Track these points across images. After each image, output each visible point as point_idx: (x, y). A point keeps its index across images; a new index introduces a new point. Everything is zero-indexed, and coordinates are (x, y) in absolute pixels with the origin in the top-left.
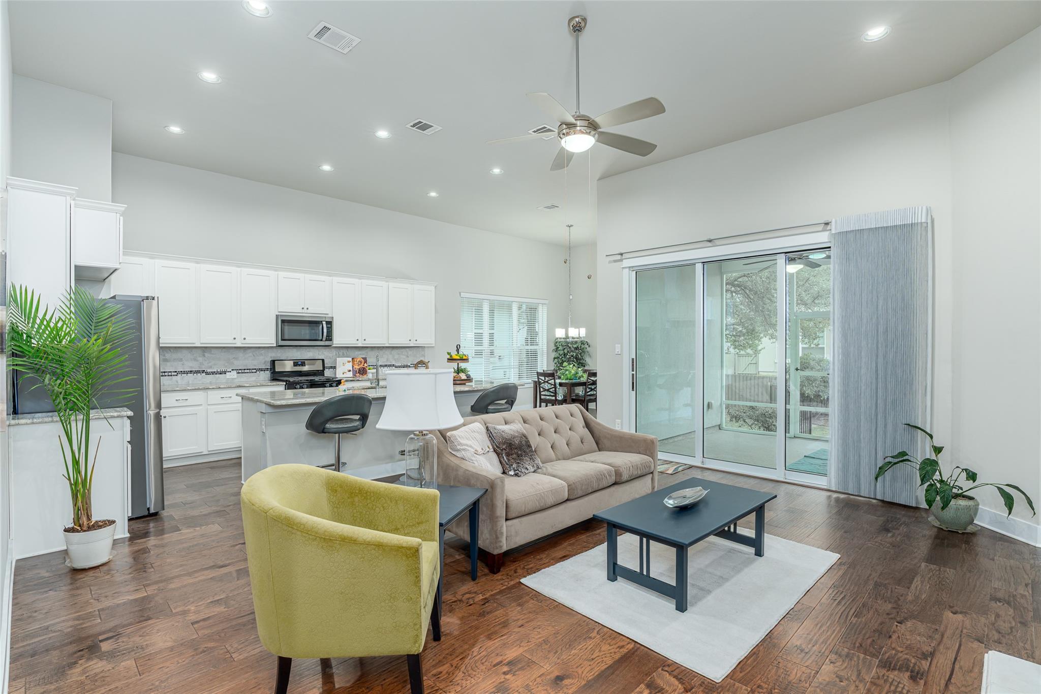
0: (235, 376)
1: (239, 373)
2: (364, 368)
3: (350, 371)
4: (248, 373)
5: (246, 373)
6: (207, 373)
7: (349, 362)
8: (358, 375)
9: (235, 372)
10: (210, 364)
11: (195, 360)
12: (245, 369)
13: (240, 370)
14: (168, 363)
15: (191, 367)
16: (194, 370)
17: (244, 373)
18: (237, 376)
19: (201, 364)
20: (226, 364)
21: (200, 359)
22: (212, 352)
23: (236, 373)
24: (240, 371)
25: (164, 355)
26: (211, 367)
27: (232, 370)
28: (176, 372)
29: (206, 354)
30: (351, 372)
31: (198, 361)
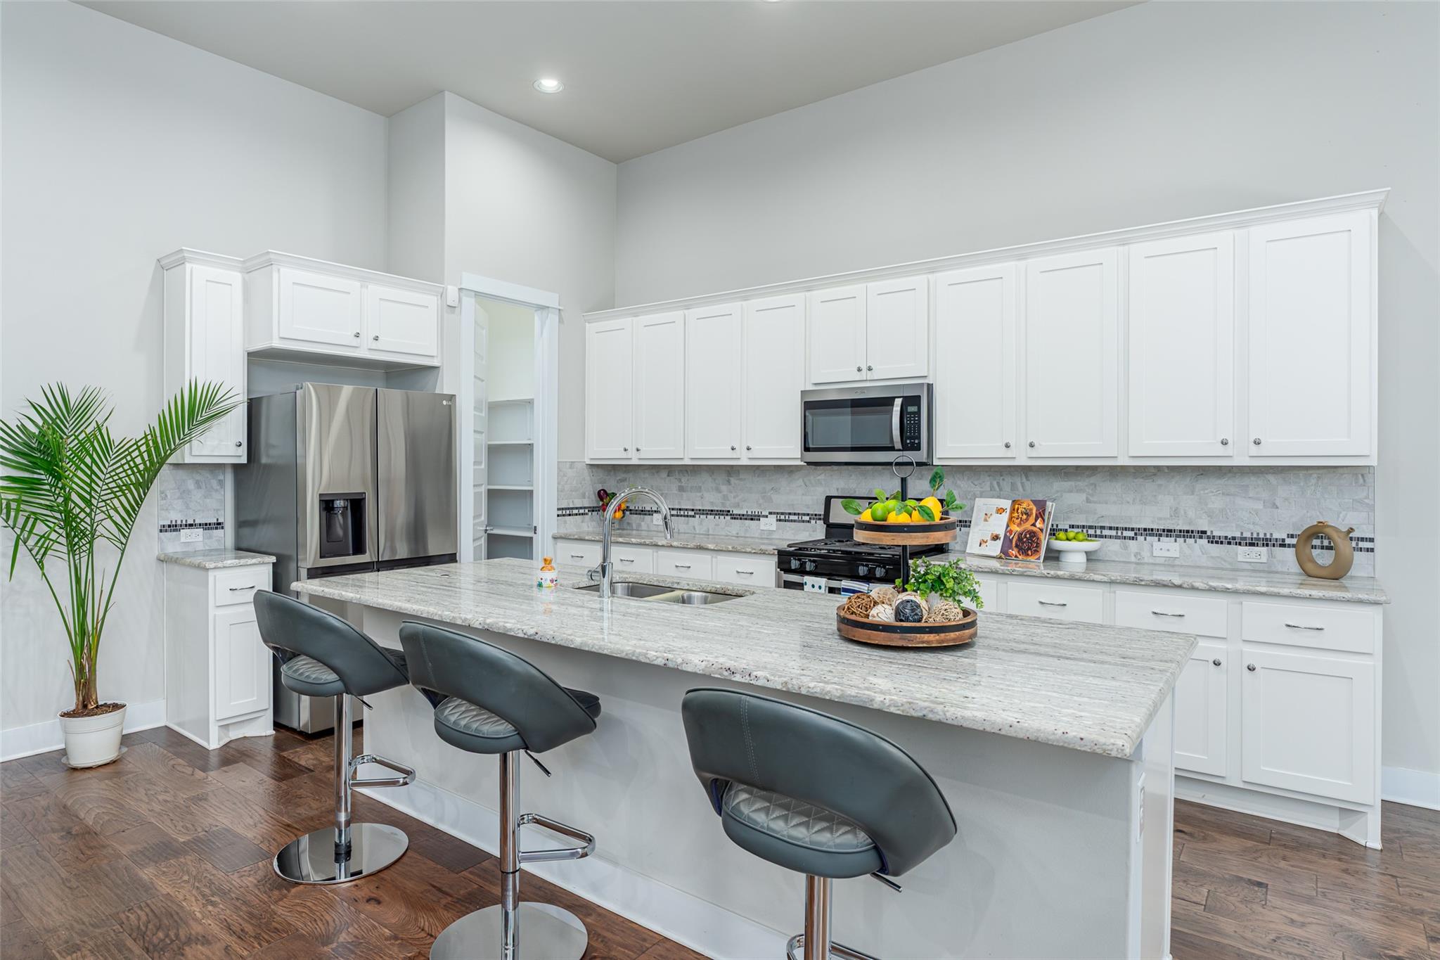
0: (774, 528)
1: (780, 520)
2: (1033, 534)
3: (996, 538)
4: (795, 521)
5: (792, 521)
6: (734, 517)
7: (1000, 511)
8: (1014, 552)
9: (773, 518)
10: (737, 500)
11: (718, 490)
12: (790, 514)
13: (782, 514)
14: (684, 493)
15: (712, 503)
16: (716, 509)
17: (788, 521)
18: (778, 528)
19: (725, 498)
20: (761, 501)
21: (724, 488)
22: (741, 476)
23: (775, 520)
24: (782, 517)
25: (680, 480)
26: (738, 506)
27: (770, 513)
28: (693, 510)
29: (733, 480)
30: (999, 543)
31: (720, 492)
